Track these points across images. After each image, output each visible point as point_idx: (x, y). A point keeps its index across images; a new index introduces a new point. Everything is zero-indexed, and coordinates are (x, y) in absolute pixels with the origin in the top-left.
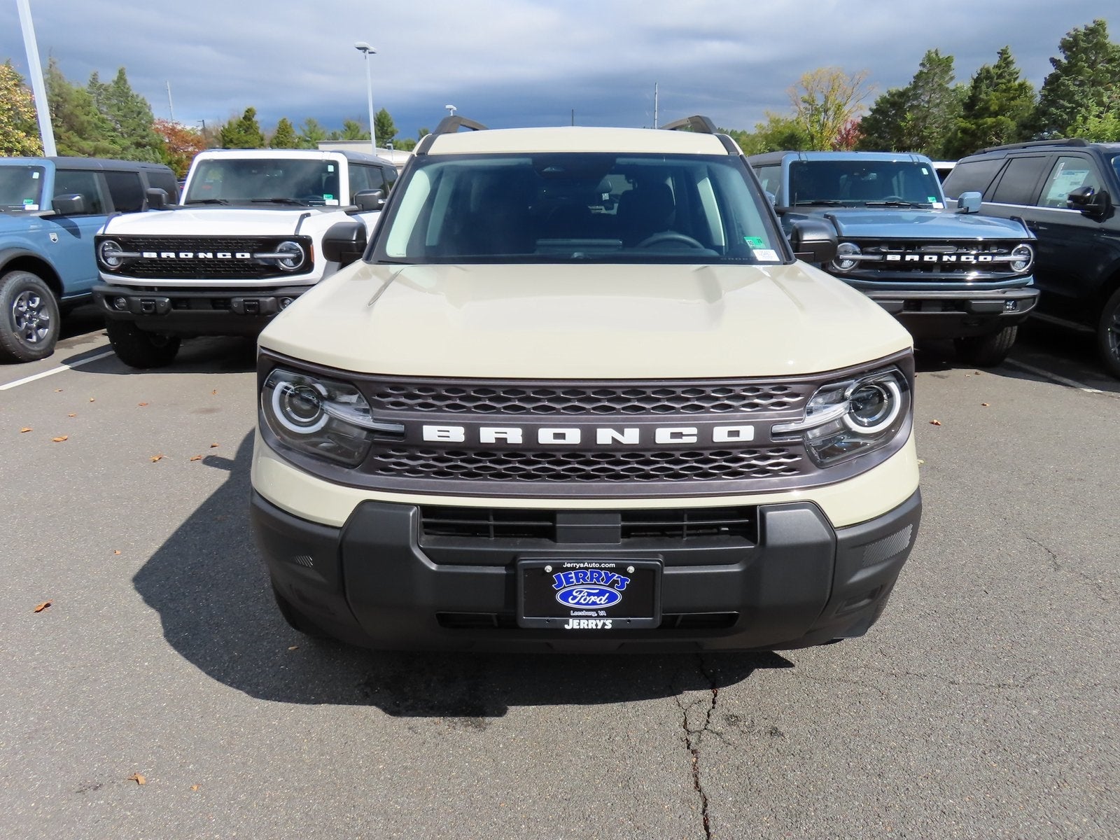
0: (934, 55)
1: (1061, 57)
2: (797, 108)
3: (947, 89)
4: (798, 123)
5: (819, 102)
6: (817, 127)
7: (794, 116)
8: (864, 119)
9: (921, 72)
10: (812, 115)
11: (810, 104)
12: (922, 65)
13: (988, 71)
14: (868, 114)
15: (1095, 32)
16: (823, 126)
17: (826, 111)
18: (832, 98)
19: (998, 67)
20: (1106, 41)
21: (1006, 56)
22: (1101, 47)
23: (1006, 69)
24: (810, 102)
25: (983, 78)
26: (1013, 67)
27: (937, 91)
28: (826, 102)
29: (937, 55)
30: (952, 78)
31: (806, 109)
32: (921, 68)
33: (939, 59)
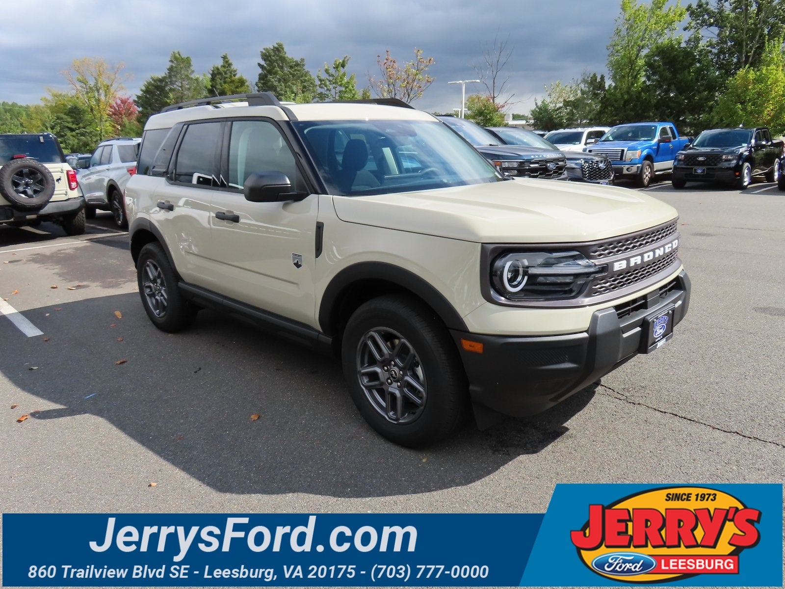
0: (178, 55)
1: (263, 63)
2: (74, 86)
3: (192, 78)
4: (78, 98)
5: (92, 83)
6: (93, 103)
7: (74, 92)
8: (138, 97)
9: (172, 67)
10: (87, 93)
11: (85, 84)
12: (171, 61)
13: (218, 69)
14: (140, 93)
15: (278, 49)
16: (98, 101)
17: (98, 91)
18: (100, 80)
19: (223, 66)
20: (286, 56)
21: (227, 60)
22: (283, 59)
23: (229, 68)
24: (84, 82)
25: (215, 74)
26: (232, 67)
27: (186, 80)
28: (97, 83)
29: (179, 55)
30: (193, 72)
31: (82, 87)
32: (171, 64)
33: (182, 59)
